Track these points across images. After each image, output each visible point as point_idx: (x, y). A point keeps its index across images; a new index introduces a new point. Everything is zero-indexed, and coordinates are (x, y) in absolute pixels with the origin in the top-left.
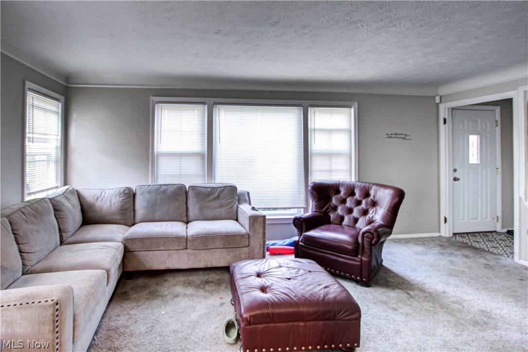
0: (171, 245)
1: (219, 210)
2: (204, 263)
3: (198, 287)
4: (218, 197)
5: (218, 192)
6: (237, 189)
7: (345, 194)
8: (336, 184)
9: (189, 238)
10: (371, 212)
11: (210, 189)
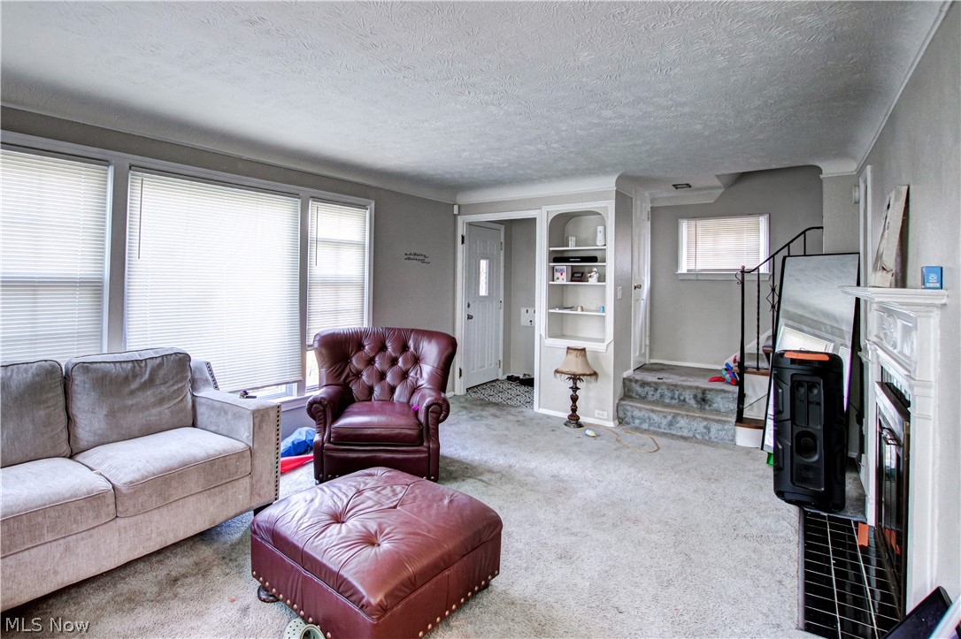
0: (76, 521)
1: (154, 411)
2: (159, 539)
3: (158, 600)
4: (151, 382)
5: (148, 369)
6: (190, 360)
7: (371, 349)
8: (356, 333)
9: (124, 490)
10: (412, 374)
11: (130, 365)
